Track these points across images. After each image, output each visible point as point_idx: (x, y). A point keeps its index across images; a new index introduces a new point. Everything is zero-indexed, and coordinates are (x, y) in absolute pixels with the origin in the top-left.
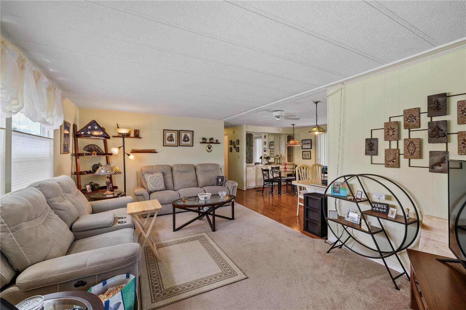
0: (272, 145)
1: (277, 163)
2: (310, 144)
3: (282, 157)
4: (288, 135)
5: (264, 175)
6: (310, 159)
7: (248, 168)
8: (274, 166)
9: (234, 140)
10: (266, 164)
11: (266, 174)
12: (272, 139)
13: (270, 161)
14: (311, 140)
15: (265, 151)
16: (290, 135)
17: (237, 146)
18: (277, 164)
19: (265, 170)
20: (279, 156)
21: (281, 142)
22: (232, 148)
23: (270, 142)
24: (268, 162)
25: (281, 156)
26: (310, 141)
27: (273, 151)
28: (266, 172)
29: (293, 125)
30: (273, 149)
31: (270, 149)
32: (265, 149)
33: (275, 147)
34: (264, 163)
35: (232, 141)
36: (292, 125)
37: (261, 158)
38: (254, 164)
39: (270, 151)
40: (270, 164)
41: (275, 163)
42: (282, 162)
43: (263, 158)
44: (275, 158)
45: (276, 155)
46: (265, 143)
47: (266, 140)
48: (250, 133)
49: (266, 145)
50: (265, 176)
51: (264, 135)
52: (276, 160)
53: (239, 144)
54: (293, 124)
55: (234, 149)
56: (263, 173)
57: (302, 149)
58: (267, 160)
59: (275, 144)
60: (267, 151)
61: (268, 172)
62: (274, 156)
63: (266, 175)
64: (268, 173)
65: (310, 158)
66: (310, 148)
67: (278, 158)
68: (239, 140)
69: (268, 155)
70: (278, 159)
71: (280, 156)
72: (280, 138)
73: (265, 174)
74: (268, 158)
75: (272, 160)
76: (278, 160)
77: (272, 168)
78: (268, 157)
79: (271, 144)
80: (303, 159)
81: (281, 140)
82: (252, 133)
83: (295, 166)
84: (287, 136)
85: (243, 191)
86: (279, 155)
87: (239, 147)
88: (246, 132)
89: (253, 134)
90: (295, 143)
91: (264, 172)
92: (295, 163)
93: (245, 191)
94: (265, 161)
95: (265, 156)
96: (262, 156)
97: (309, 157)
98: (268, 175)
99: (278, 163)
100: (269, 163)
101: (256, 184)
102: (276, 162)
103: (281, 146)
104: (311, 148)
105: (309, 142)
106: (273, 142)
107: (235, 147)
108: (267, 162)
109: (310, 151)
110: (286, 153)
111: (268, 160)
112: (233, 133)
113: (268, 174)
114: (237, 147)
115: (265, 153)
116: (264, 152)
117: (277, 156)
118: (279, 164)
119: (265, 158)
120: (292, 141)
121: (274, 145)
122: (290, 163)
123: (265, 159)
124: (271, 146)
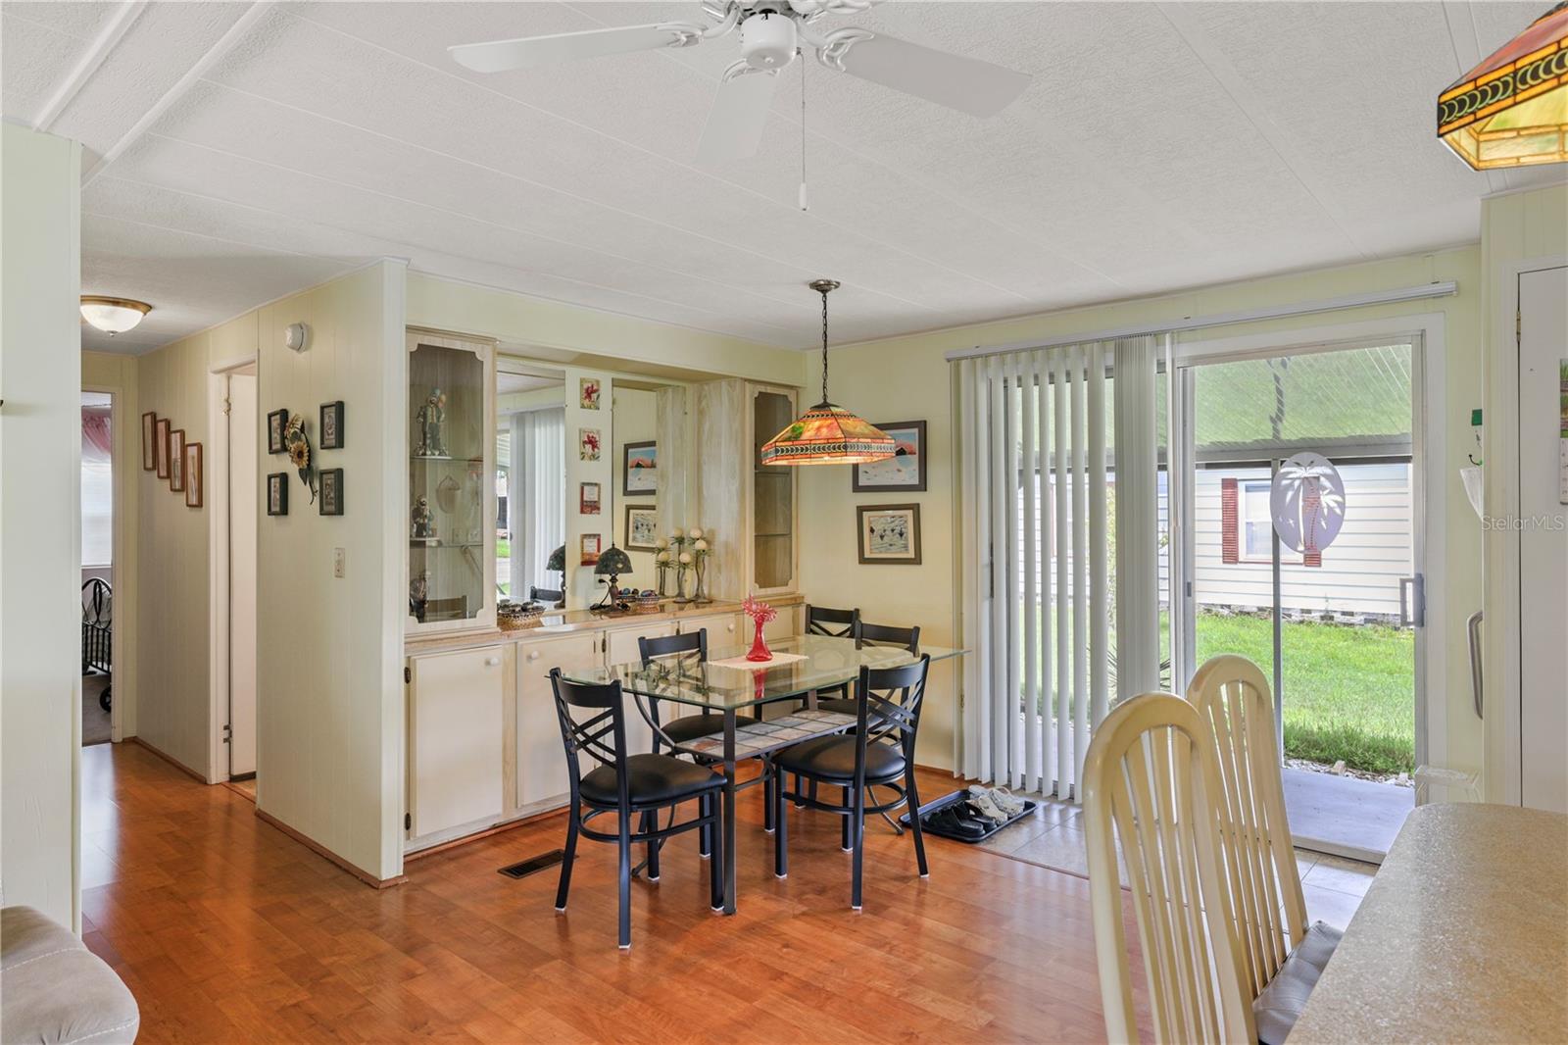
0: (638, 465)
1: (680, 594)
2: (915, 458)
3: (718, 547)
4: (763, 389)
5: (574, 738)
6: (917, 560)
7: (423, 669)
8: (659, 627)
9: (306, 410)
10: (597, 609)
11: (600, 726)
12: (639, 416)
13: (625, 582)
14: (922, 426)
15: (589, 507)
16: (770, 390)
17: (326, 460)
18: (682, 602)
19: (585, 694)
20: (694, 541)
21: (705, 438)
22: (284, 478)
23: (627, 447)
24: (613, 592)
25: (709, 543)
26: (916, 431)
27: (653, 508)
28: (601, 711)
29: (823, 288)
30: (652, 492)
31: (626, 493)
32: (590, 495)
33: (663, 477)
34: (577, 602)
35: (284, 413)
36: (816, 286)
37: (558, 560)
38: (487, 618)
39: (629, 508)
40: (624, 609)
41: (662, 594)
42: (718, 585)
43: (573, 559)
44: (662, 556)
45: (675, 533)
46: (592, 442)
47: (598, 421)
48: (458, 345)
49: (594, 457)
50: (583, 745)
51: (582, 381)
52: (671, 575)
53: (340, 443)
54: (822, 276)
55: (299, 491)
56: (563, 716)
57: (857, 488)
58: (607, 577)
59: (665, 456)
60: (605, 504)
61: (618, 713)
62: (658, 544)
63: (593, 739)
64: (610, 720)
65: (911, 554)
66: (915, 481)
67: (685, 558)
68: (340, 407)
69: (612, 537)
70: (685, 565)
71: (701, 545)
72: (701, 413)
73: (581, 729)
74: (610, 563)
75: (642, 575)
76: (690, 575)
77: (648, 648)
78: (614, 552)
79: (636, 457)
80: (863, 560)
81: (707, 426)
82: (467, 347)
83: (803, 610)
84: (751, 393)
85: (371, 883)
86: (695, 534)
87: (339, 473)
88: (410, 329)
89: (483, 353)
90: (847, 434)
91: (579, 714)
92: (801, 591)
93: (394, 885)
94: (588, 589)
95: (591, 547)
96: (564, 547)
97: (906, 547)
98: (609, 740)
99: (689, 591)
100: (622, 605)
101: (512, 795)
102: (671, 590)
103: (705, 468)
104: (922, 486)
105: (911, 438)
106: (652, 444)
107: (307, 474)
108: (602, 596)
109: (915, 508)
110: (743, 520)
111: (613, 580)
112: (298, 347)
113: (618, 728)
114: (323, 473)
115: (591, 523)
116: (582, 512)
117: (680, 541)
118: (699, 601)
119: (585, 563)
120: (817, 424)
121: (653, 466)
122: (770, 591)
123: (593, 568)
124: (631, 471)
